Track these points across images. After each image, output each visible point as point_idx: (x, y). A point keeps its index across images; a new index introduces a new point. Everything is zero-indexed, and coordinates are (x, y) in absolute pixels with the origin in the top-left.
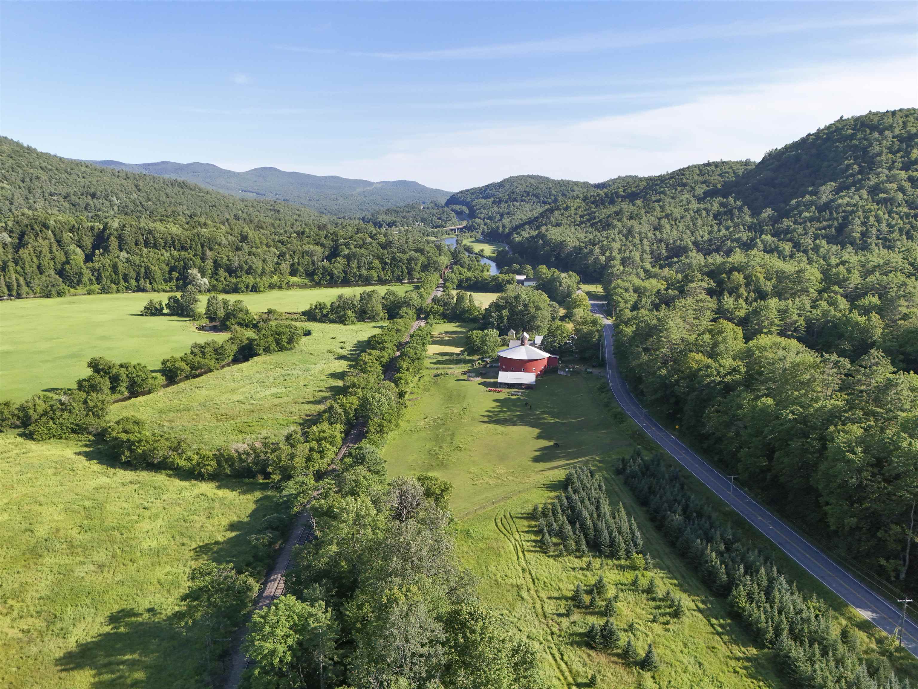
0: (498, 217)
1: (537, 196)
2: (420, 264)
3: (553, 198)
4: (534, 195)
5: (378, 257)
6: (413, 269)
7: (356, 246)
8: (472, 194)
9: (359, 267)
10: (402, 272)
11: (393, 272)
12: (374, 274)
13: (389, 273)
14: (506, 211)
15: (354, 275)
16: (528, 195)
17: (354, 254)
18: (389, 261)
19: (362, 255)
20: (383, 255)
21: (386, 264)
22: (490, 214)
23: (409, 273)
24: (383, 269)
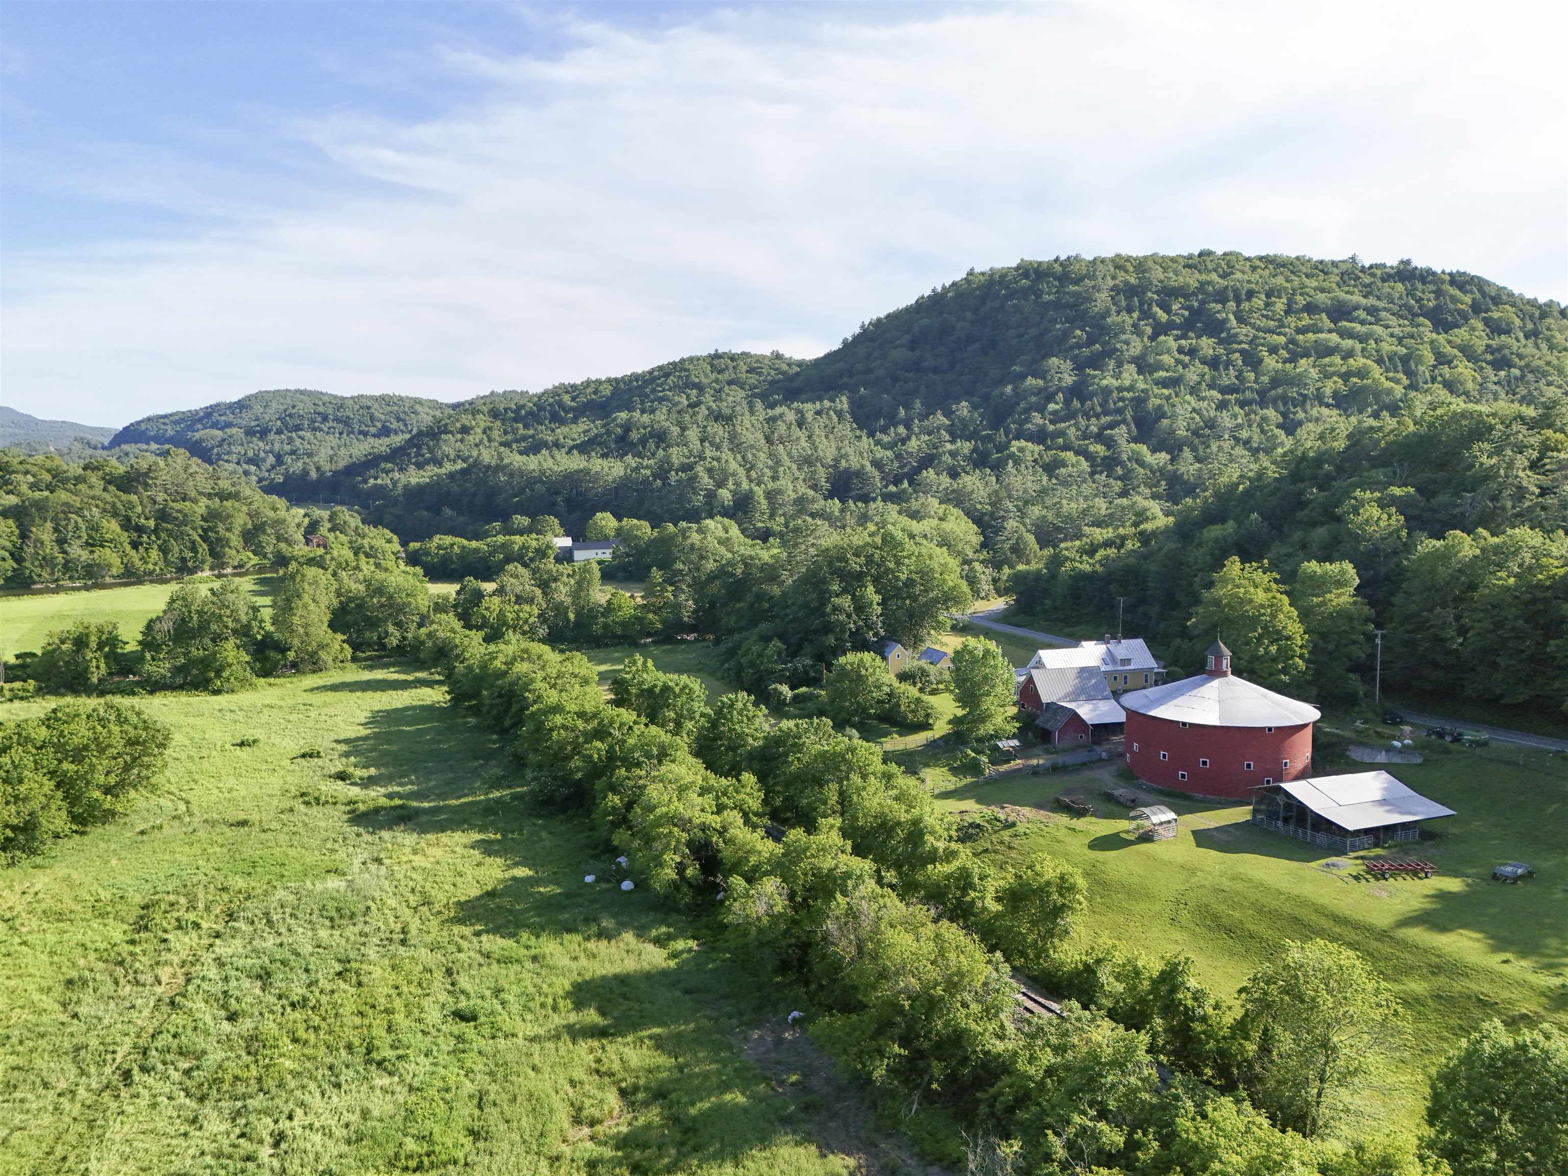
0: (271, 459)
1: (346, 422)
2: (237, 530)
3: (379, 425)
4: (337, 420)
5: (115, 514)
6: (225, 542)
7: (34, 487)
8: (176, 422)
9: (61, 542)
10: (194, 549)
11: (164, 550)
12: (110, 556)
13: (154, 554)
14: (288, 448)
15: (48, 562)
16: (325, 418)
17: (41, 507)
18: (152, 523)
19: (68, 508)
20: (130, 506)
21: (140, 529)
22: (250, 454)
23: (213, 553)
24: (135, 545)
